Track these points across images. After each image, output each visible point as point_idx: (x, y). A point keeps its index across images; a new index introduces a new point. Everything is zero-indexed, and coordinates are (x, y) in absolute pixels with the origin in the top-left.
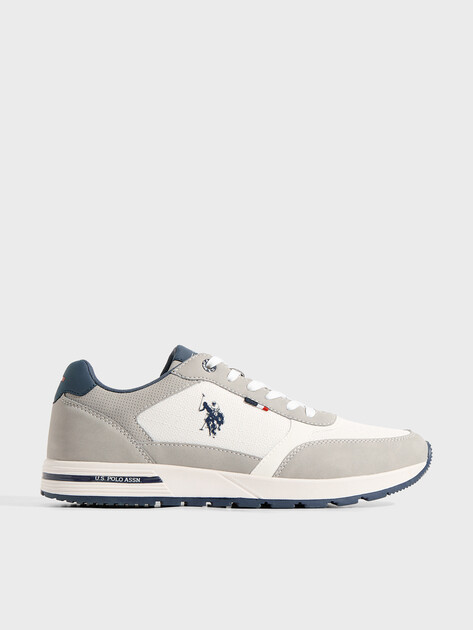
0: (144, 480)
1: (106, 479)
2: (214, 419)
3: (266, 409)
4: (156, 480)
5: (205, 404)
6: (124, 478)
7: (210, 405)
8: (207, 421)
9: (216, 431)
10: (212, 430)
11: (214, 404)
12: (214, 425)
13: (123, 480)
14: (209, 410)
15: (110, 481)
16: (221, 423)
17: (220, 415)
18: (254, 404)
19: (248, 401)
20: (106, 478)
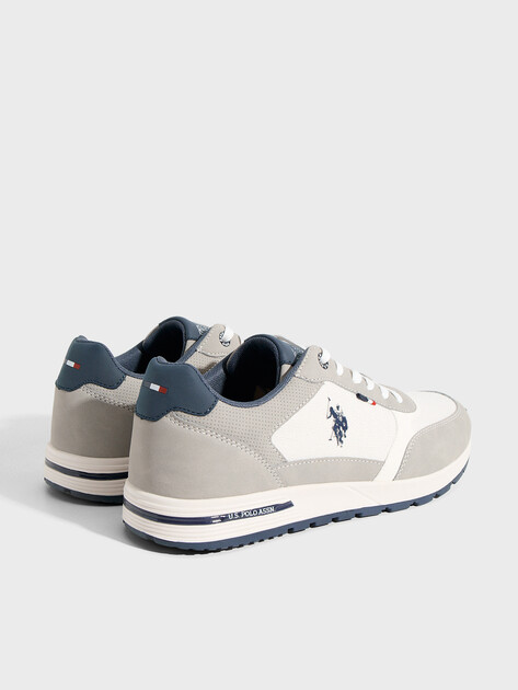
0: (278, 508)
1: (240, 516)
2: (340, 425)
3: (374, 404)
4: (289, 505)
5: (331, 409)
6: (258, 510)
7: (336, 410)
8: (334, 429)
9: (343, 439)
10: (340, 437)
11: (338, 407)
12: (340, 433)
13: (256, 512)
14: (335, 415)
15: (245, 517)
16: (345, 428)
17: (344, 420)
18: (365, 399)
19: (359, 396)
20: (240, 514)
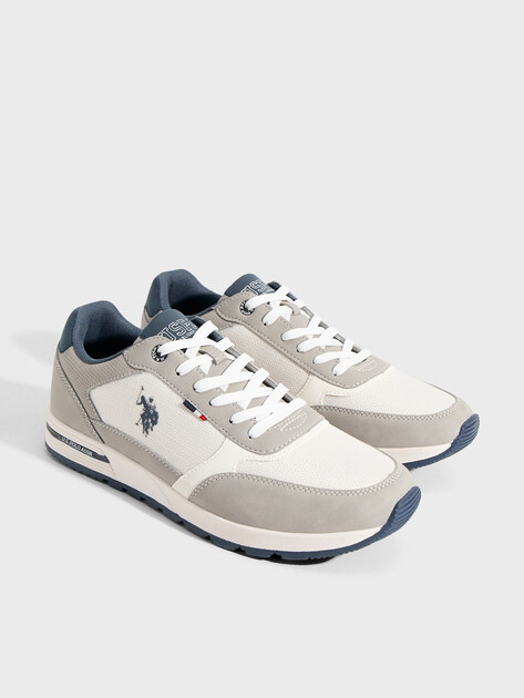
0: (95, 455)
1: (69, 442)
2: (149, 417)
3: (203, 418)
4: (104, 459)
5: (143, 398)
7: (148, 401)
8: (143, 416)
9: (149, 430)
10: (146, 428)
11: (151, 400)
12: (148, 423)
13: (80, 448)
14: (146, 405)
15: (72, 446)
16: (154, 423)
17: (156, 414)
18: (192, 409)
